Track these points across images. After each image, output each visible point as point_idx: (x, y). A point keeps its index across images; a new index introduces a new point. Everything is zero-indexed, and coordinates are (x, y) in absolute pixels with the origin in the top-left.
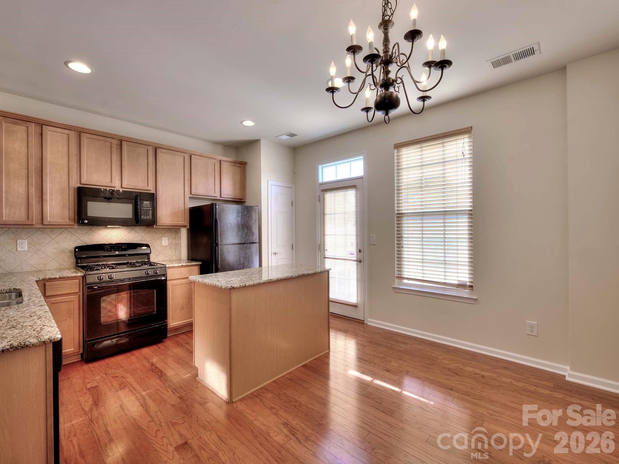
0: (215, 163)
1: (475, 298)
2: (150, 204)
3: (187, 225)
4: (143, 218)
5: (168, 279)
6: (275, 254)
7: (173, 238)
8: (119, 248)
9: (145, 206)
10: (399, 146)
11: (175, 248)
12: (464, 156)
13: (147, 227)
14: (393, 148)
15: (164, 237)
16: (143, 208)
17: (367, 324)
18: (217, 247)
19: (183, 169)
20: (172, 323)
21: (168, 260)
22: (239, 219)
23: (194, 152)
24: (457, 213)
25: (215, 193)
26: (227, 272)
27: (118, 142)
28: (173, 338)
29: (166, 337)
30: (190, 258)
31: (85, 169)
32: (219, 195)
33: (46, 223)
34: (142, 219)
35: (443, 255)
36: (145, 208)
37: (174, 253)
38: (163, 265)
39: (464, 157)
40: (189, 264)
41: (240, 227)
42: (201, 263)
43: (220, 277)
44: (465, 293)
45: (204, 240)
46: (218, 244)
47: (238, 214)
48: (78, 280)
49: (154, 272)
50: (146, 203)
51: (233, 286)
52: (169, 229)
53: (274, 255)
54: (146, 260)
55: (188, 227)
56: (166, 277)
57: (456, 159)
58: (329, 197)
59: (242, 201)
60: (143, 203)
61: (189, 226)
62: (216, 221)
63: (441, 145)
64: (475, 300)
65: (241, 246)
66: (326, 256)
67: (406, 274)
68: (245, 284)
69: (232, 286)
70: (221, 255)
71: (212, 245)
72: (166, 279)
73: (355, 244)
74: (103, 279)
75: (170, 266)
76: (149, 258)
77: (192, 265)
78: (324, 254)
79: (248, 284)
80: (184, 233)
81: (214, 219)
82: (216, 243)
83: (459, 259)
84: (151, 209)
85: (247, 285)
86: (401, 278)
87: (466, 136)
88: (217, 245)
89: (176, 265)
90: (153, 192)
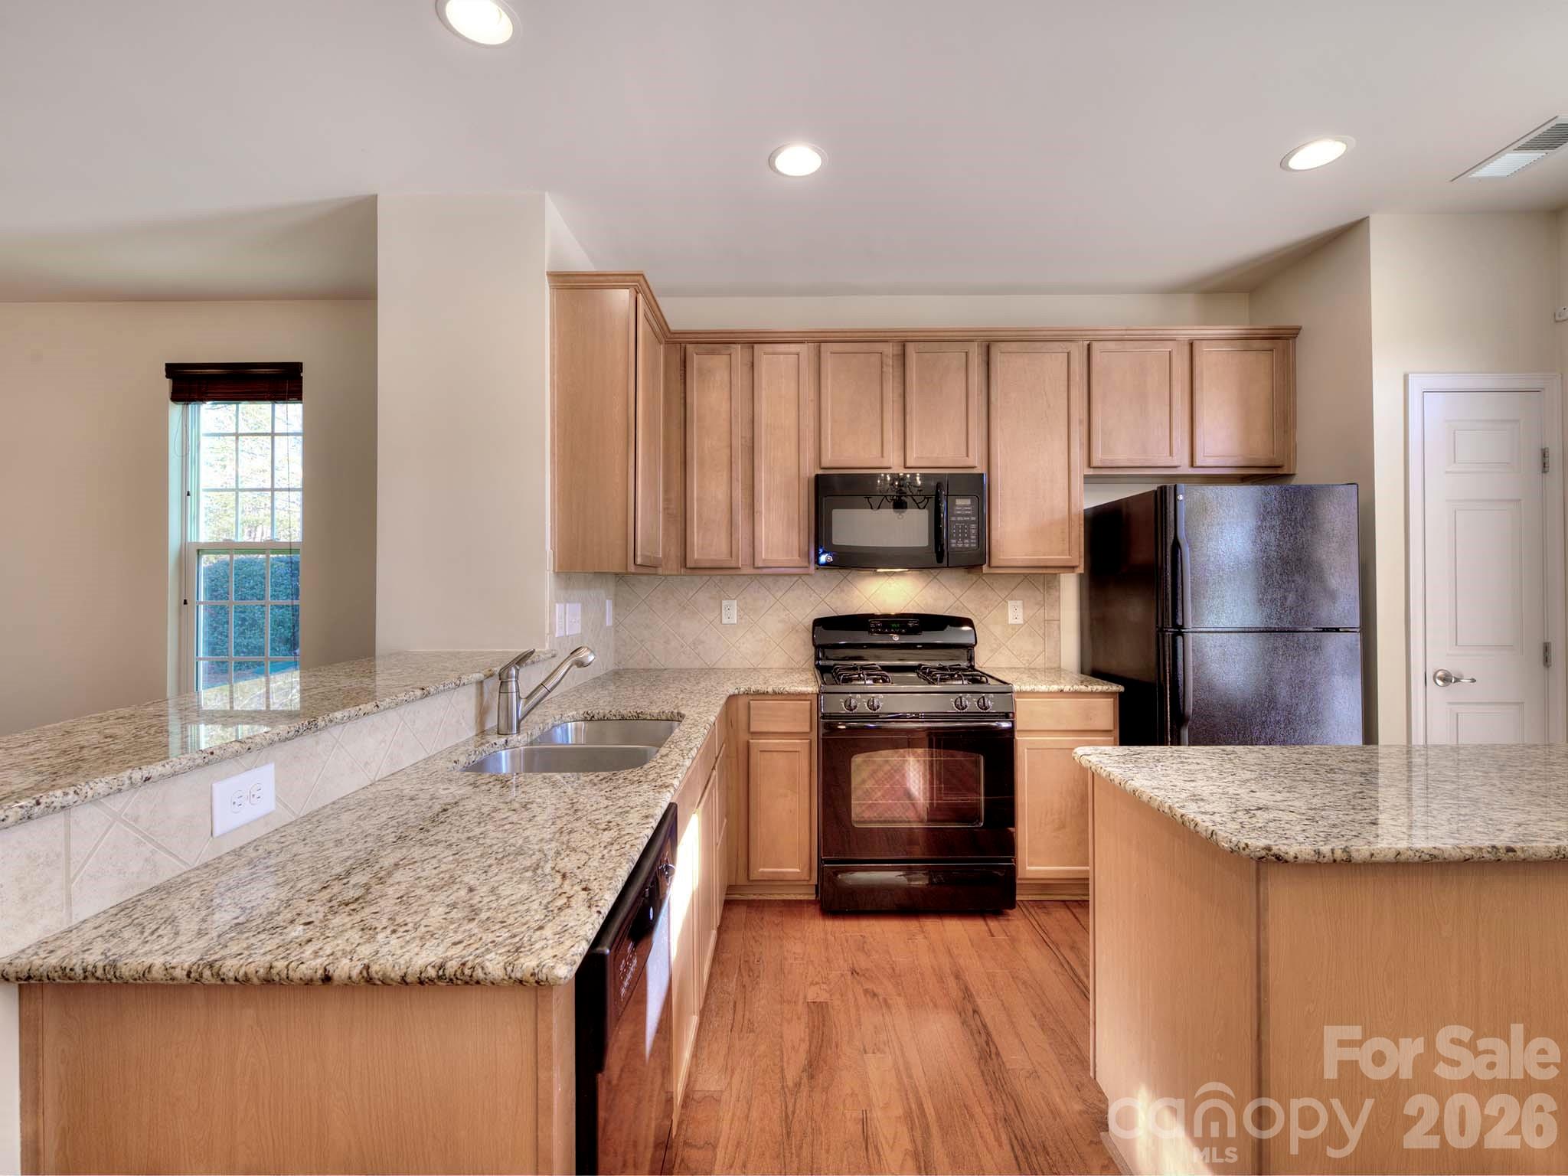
0: (1171, 352)
2: (971, 505)
3: (1077, 564)
4: (953, 545)
5: (1019, 726)
6: (1446, 679)
7: (1038, 604)
8: (902, 627)
9: (959, 512)
11: (1044, 634)
13: (969, 573)
15: (1012, 600)
16: (953, 519)
18: (1180, 639)
19: (1066, 393)
20: (1031, 865)
21: (1023, 666)
22: (1271, 537)
23: (1098, 333)
25: (1171, 454)
26: (1229, 748)
27: (897, 349)
28: (1033, 913)
29: (1012, 904)
30: (1088, 668)
31: (829, 432)
32: (1186, 461)
33: (760, 565)
34: (953, 548)
36: (959, 519)
37: (1040, 648)
38: (1005, 683)
40: (1083, 688)
41: (1274, 565)
42: (1121, 689)
43: (1200, 776)
45: (1134, 610)
46: (1182, 627)
47: (1265, 519)
48: (809, 702)
49: (978, 702)
50: (962, 503)
51: (1275, 849)
52: (1026, 575)
53: (1440, 683)
54: (964, 664)
55: (1081, 570)
56: (1013, 722)
59: (1280, 472)
60: (954, 504)
61: (1082, 566)
62: (1176, 545)
65: (1280, 640)
68: (1344, 850)
69: (1268, 849)
70: (1196, 669)
71: (1161, 631)
72: (1013, 727)
74: (855, 707)
75: (1024, 688)
76: (971, 659)
77: (1092, 694)
79: (1368, 854)
80: (1069, 589)
81: (1170, 541)
82: (1175, 625)
84: (973, 518)
85: (1354, 855)
88: (1179, 631)
89: (1043, 688)
90: (981, 472)
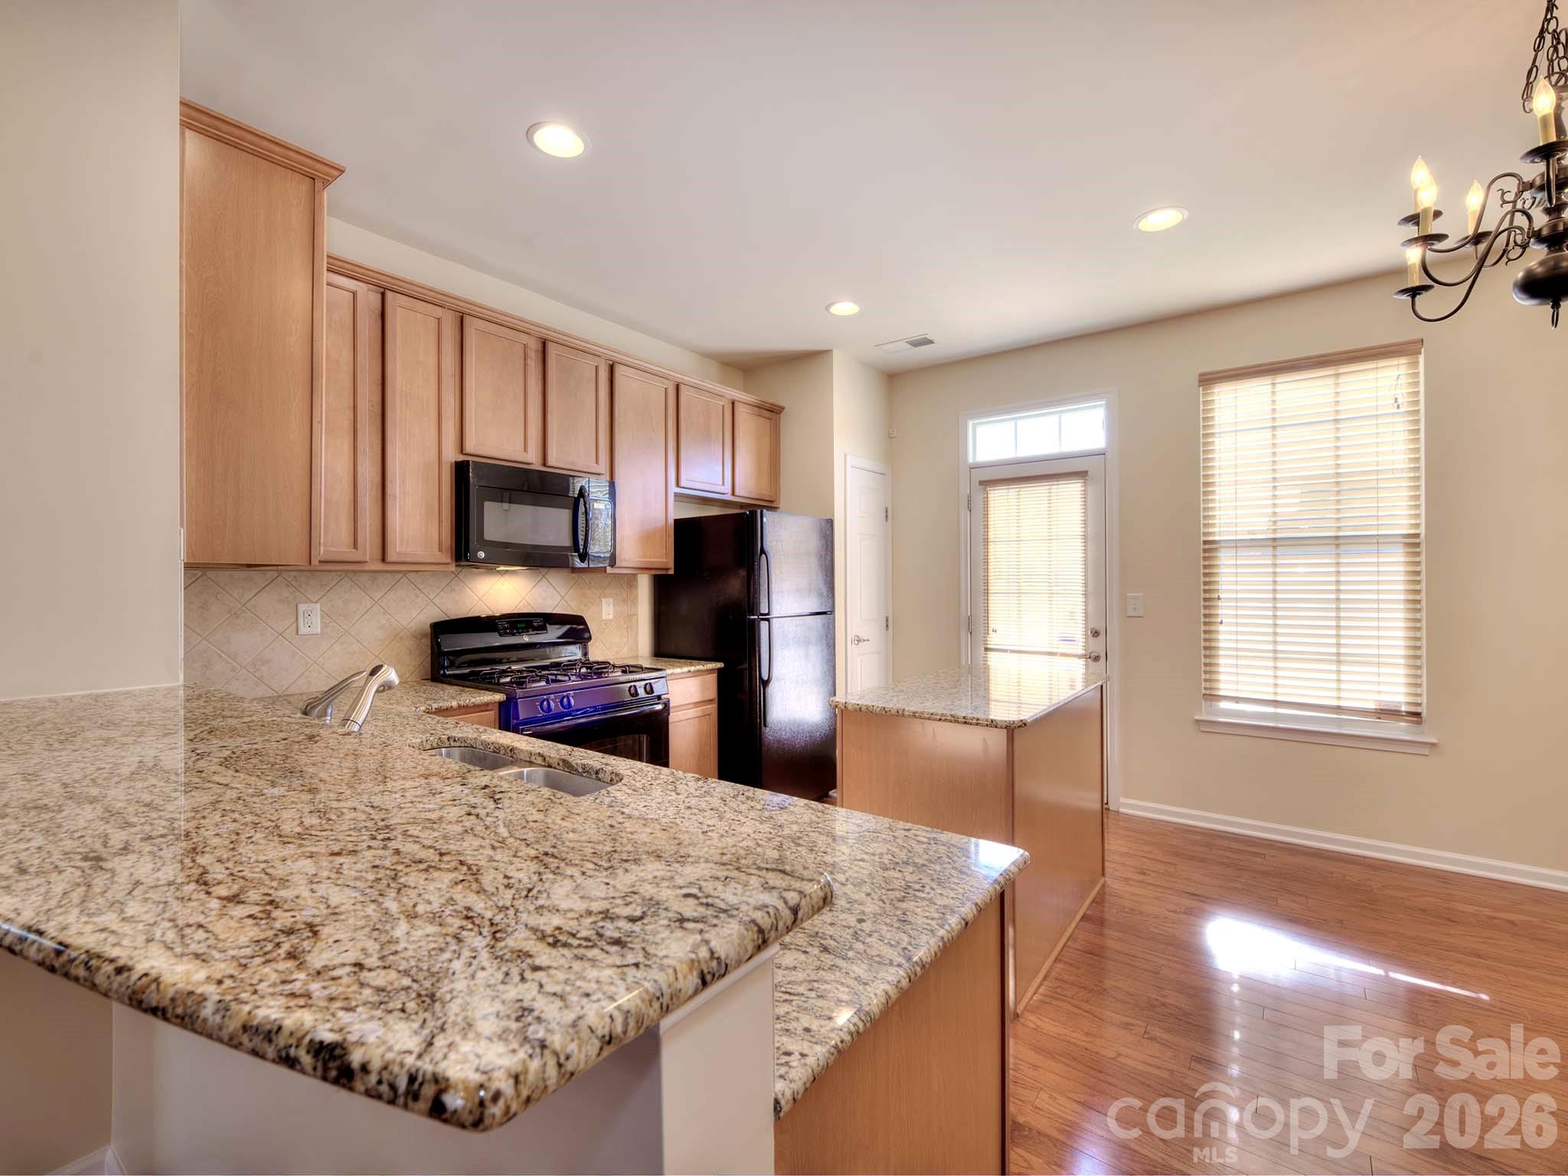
0: (723, 406)
1: (1434, 741)
3: (670, 567)
7: (623, 601)
8: (530, 628)
10: (1208, 380)
11: (628, 627)
12: (1398, 407)
14: (1196, 383)
15: (604, 597)
17: (1118, 812)
23: (684, 379)
24: (1377, 542)
25: (723, 484)
27: (540, 345)
31: (473, 415)
32: (730, 490)
33: (390, 559)
35: (1334, 641)
39: (1398, 411)
42: (720, 665)
44: (1399, 730)
49: (645, 689)
55: (672, 571)
56: (666, 703)
57: (1375, 413)
58: (1000, 500)
59: (773, 505)
60: (594, 508)
61: (673, 568)
63: (1331, 381)
64: (1433, 745)
66: (989, 646)
67: (1225, 687)
72: (667, 709)
73: (1080, 617)
76: (585, 654)
78: (985, 642)
80: (644, 586)
83: (1382, 652)
86: (1212, 697)
87: (1403, 360)
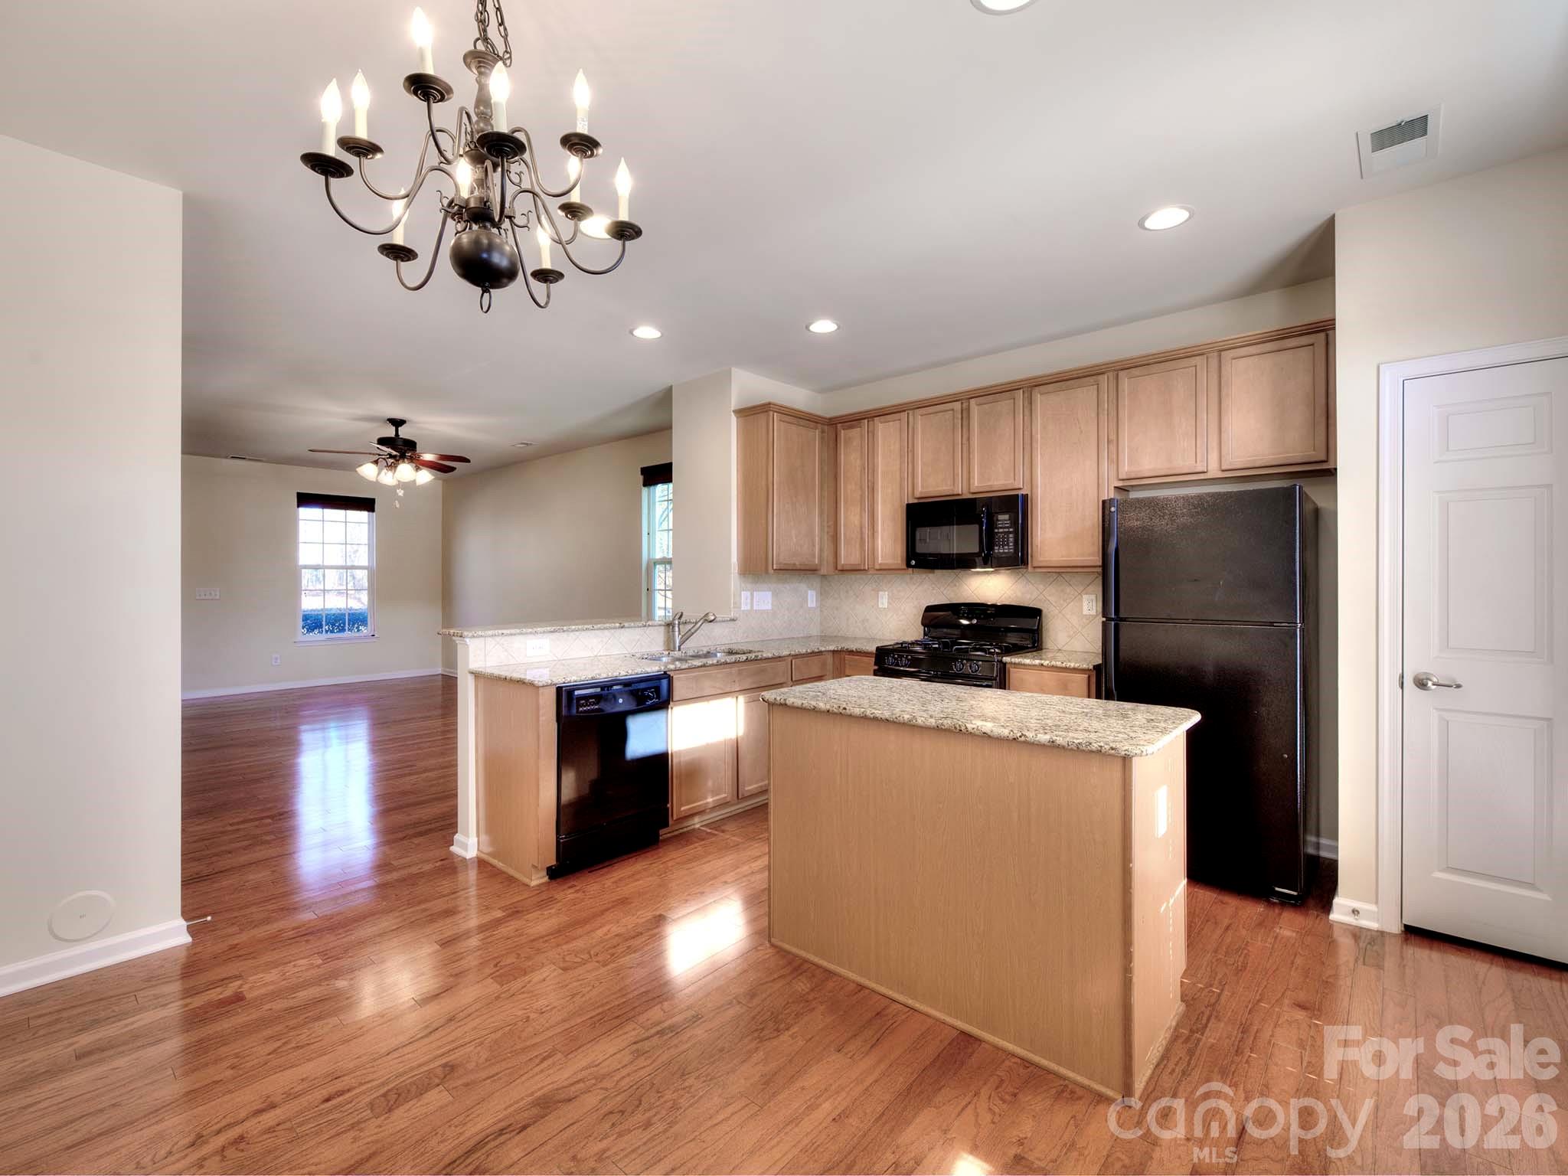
2: (1012, 519)
4: (996, 551)
9: (1000, 525)
15: (1087, 594)
16: (996, 530)
19: (1096, 419)
25: (1196, 462)
32: (1215, 465)
33: (877, 567)
36: (1000, 530)
49: (971, 667)
50: (1004, 518)
60: (997, 520)
84: (1011, 530)
90: (1025, 493)
